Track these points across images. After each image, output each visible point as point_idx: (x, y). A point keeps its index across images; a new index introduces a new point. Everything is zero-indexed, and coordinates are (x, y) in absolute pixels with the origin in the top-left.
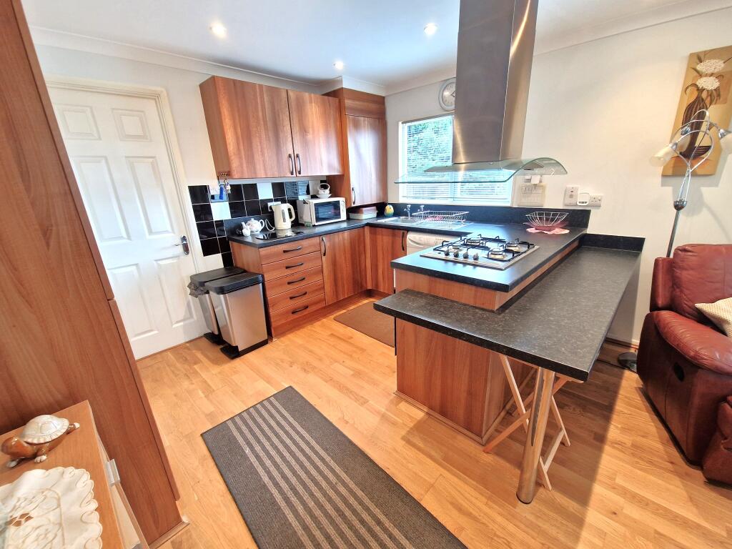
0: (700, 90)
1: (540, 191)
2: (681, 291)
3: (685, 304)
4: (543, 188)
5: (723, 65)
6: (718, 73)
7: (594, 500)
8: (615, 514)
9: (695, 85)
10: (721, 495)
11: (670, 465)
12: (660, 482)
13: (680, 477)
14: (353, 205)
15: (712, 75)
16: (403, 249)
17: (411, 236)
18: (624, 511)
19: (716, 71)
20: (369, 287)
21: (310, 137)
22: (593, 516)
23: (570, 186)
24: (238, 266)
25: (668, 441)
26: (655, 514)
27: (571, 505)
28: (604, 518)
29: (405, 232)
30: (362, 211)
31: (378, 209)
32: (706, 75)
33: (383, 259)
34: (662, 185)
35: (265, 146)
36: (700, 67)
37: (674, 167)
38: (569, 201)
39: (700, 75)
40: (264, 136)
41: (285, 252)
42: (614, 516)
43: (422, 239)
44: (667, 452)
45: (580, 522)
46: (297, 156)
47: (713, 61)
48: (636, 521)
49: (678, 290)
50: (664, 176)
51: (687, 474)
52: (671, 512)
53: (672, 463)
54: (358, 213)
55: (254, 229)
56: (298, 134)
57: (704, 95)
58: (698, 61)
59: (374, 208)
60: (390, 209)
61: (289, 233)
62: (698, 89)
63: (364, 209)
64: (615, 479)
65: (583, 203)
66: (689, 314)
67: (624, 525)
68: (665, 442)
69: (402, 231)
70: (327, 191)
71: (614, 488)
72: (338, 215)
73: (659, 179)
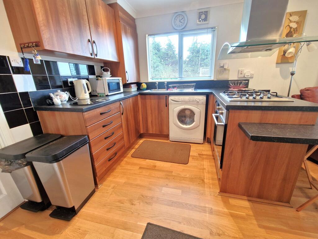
0: (291, 28)
1: (227, 72)
4: (229, 70)
5: (298, 18)
6: (297, 21)
9: (289, 25)
14: (127, 83)
15: (295, 22)
16: (166, 106)
17: (171, 98)
19: (296, 20)
20: (142, 132)
21: (100, 30)
23: (240, 69)
24: (50, 132)
29: (167, 96)
30: (131, 86)
31: (137, 85)
32: (293, 22)
33: (152, 113)
34: (276, 67)
35: (71, 27)
36: (291, 18)
37: (281, 59)
38: (240, 76)
39: (291, 21)
40: (69, 18)
41: (101, 114)
43: (180, 98)
46: (94, 42)
47: (295, 16)
50: (277, 63)
54: (129, 87)
55: (63, 99)
56: (93, 25)
57: (292, 30)
58: (290, 16)
59: (136, 85)
60: (144, 86)
61: (89, 102)
62: (290, 27)
63: (132, 85)
65: (248, 76)
69: (165, 96)
70: (109, 73)
72: (119, 89)
73: (275, 65)
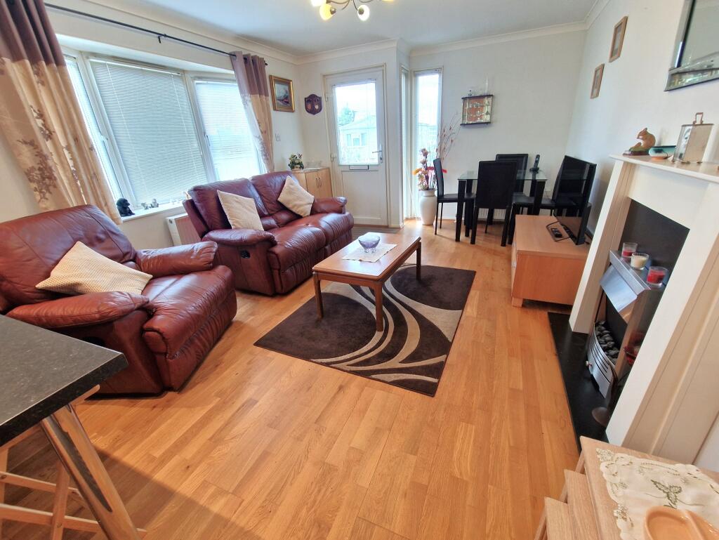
2: (10, 282)
3: (26, 291)
7: (170, 483)
8: (188, 467)
10: (191, 388)
11: (155, 409)
12: (169, 421)
13: (169, 407)
18: (188, 458)
22: (186, 488)
25: (132, 402)
26: (195, 435)
27: (170, 509)
28: (190, 477)
42: (190, 469)
44: (142, 407)
45: (190, 504)
48: (198, 452)
49: (4, 283)
51: (168, 401)
52: (197, 423)
53: (154, 407)
64: (154, 458)
66: (38, 299)
67: (200, 462)
68: (132, 404)
71: (163, 460)
